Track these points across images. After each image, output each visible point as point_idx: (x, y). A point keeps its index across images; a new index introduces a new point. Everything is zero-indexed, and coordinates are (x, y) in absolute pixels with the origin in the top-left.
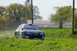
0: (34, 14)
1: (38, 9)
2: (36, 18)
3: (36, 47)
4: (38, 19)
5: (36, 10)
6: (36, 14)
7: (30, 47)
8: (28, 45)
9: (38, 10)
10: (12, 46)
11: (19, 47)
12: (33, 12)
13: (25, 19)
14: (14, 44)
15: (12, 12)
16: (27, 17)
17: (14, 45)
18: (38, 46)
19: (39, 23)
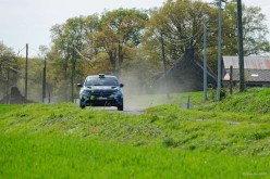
0: (249, 35)
1: (262, 16)
2: (256, 49)
3: (252, 147)
4: (262, 53)
5: (256, 22)
6: (255, 35)
7: (233, 147)
8: (226, 141)
9: (264, 22)
10: (169, 144)
11: (193, 148)
12: (246, 26)
13: (215, 52)
14: (176, 136)
15: (169, 30)
16: (222, 45)
17: (176, 140)
18: (259, 144)
19: (264, 67)
